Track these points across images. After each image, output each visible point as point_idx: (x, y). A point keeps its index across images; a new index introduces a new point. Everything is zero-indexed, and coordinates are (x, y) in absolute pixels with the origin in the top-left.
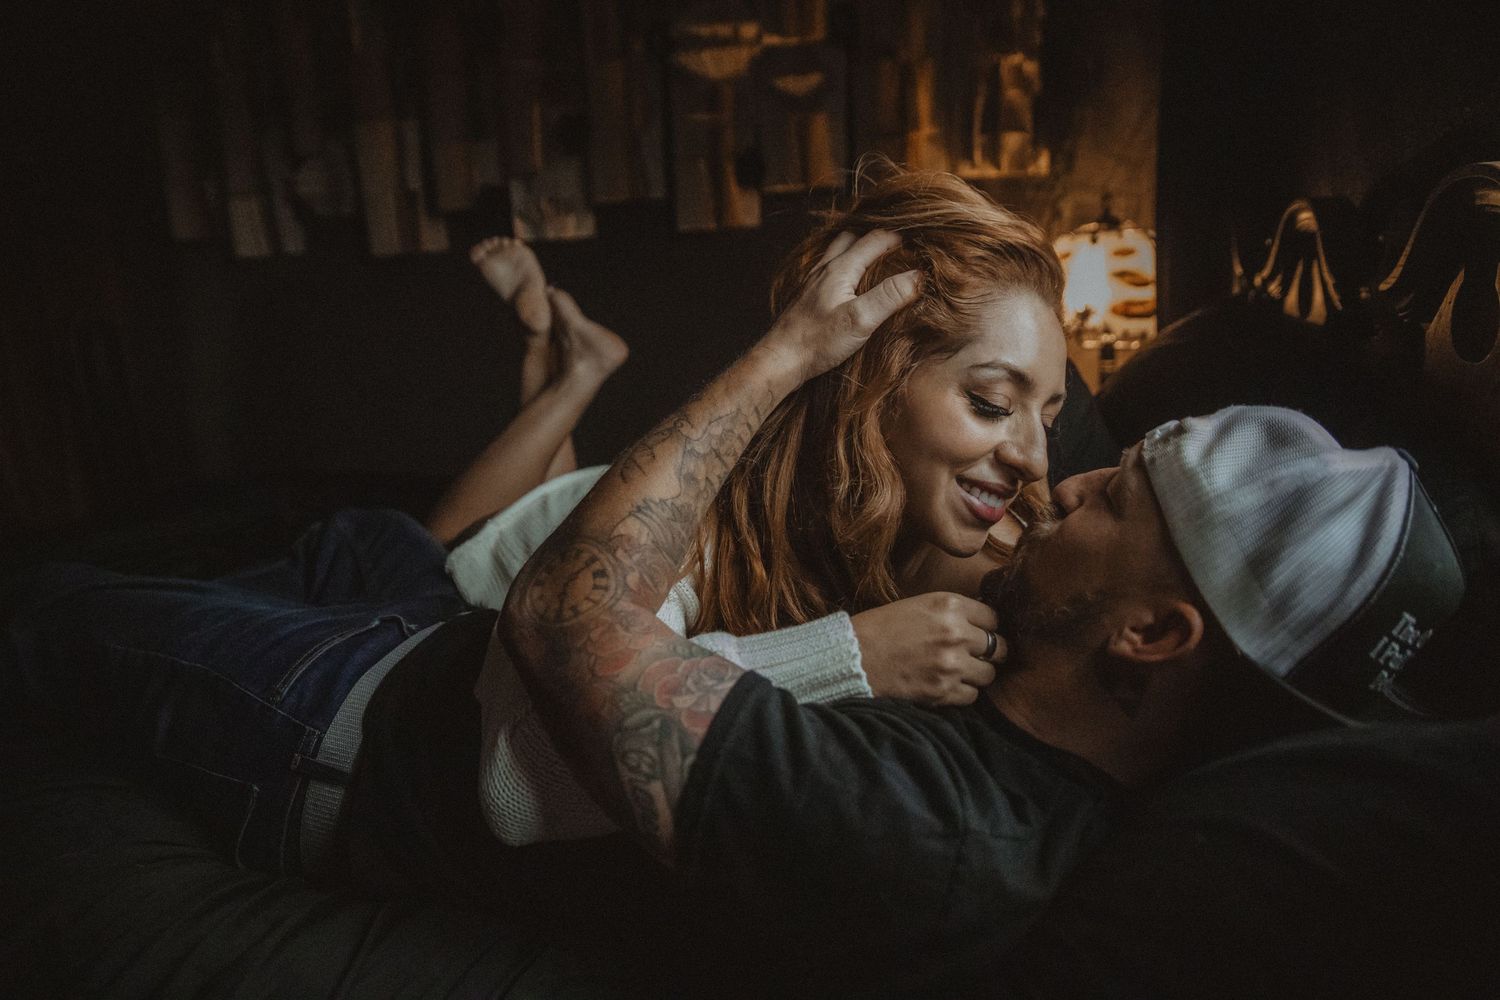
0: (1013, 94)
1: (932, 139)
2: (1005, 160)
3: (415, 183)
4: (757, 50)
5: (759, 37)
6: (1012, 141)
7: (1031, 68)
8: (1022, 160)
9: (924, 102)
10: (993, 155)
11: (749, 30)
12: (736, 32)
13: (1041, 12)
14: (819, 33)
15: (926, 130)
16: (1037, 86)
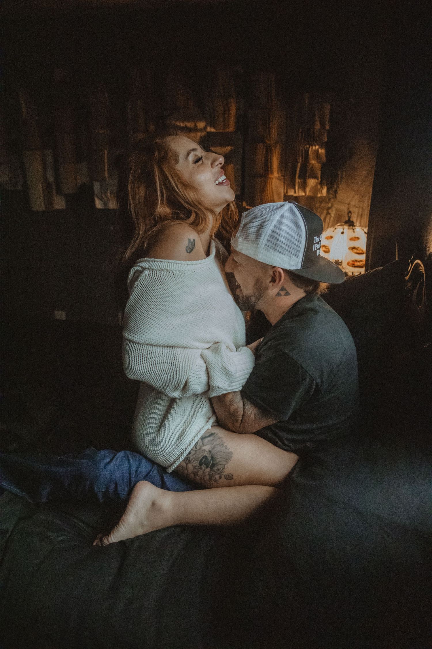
0: (313, 162)
1: (278, 178)
2: (308, 190)
3: (51, 179)
4: (204, 133)
5: (205, 128)
6: (312, 182)
7: (322, 151)
8: (315, 190)
9: (275, 162)
10: (303, 187)
11: (201, 125)
12: (196, 125)
13: (327, 127)
14: (231, 128)
15: (276, 175)
16: (324, 159)
